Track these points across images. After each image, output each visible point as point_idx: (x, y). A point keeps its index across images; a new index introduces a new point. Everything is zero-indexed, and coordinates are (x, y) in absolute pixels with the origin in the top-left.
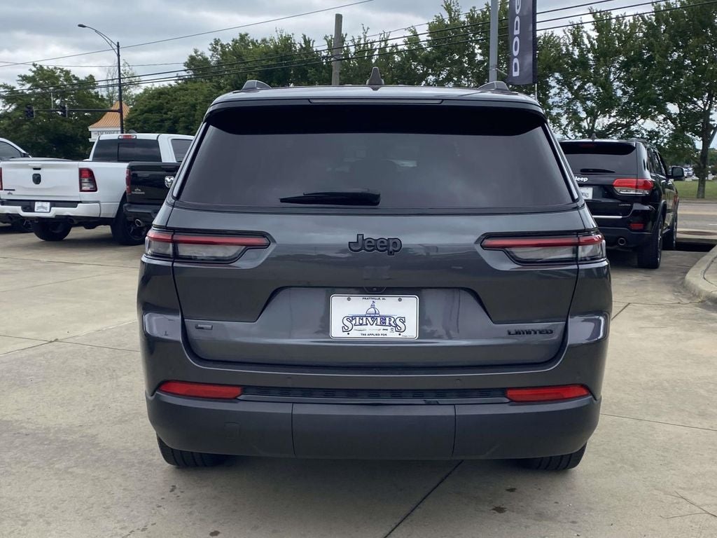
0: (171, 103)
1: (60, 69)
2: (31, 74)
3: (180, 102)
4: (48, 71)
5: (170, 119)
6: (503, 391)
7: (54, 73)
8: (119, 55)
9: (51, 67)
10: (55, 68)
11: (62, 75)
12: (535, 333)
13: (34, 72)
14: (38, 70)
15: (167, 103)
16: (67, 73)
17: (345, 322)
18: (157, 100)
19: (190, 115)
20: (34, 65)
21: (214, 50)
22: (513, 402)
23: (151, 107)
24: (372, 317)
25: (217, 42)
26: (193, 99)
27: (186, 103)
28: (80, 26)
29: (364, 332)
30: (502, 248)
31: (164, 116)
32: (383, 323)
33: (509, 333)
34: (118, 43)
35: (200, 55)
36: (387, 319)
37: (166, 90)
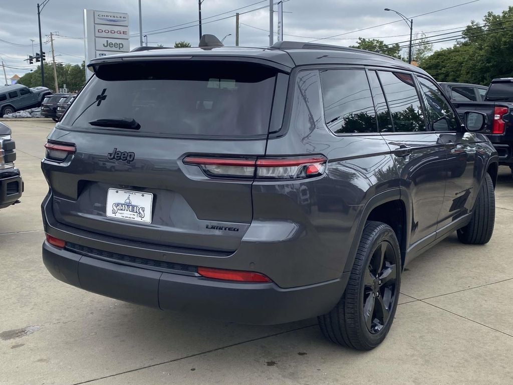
0: (446, 61)
1: (376, 40)
2: (357, 45)
3: (452, 61)
4: (369, 43)
5: (444, 74)
6: (196, 268)
7: (373, 43)
8: (411, 29)
9: (371, 40)
10: (374, 40)
11: (378, 45)
12: (225, 229)
13: (359, 43)
14: (362, 42)
15: (443, 62)
16: (382, 42)
17: (114, 207)
18: (435, 60)
19: (457, 70)
20: (360, 39)
21: (487, 20)
22: (203, 277)
23: (431, 65)
24: (128, 206)
25: (490, 14)
26: (461, 58)
27: (456, 62)
28: (385, 10)
29: (123, 215)
30: (198, 164)
31: (439, 71)
32: (133, 211)
33: (207, 227)
34: (412, 20)
35: (476, 25)
36: (135, 207)
37: (443, 53)
